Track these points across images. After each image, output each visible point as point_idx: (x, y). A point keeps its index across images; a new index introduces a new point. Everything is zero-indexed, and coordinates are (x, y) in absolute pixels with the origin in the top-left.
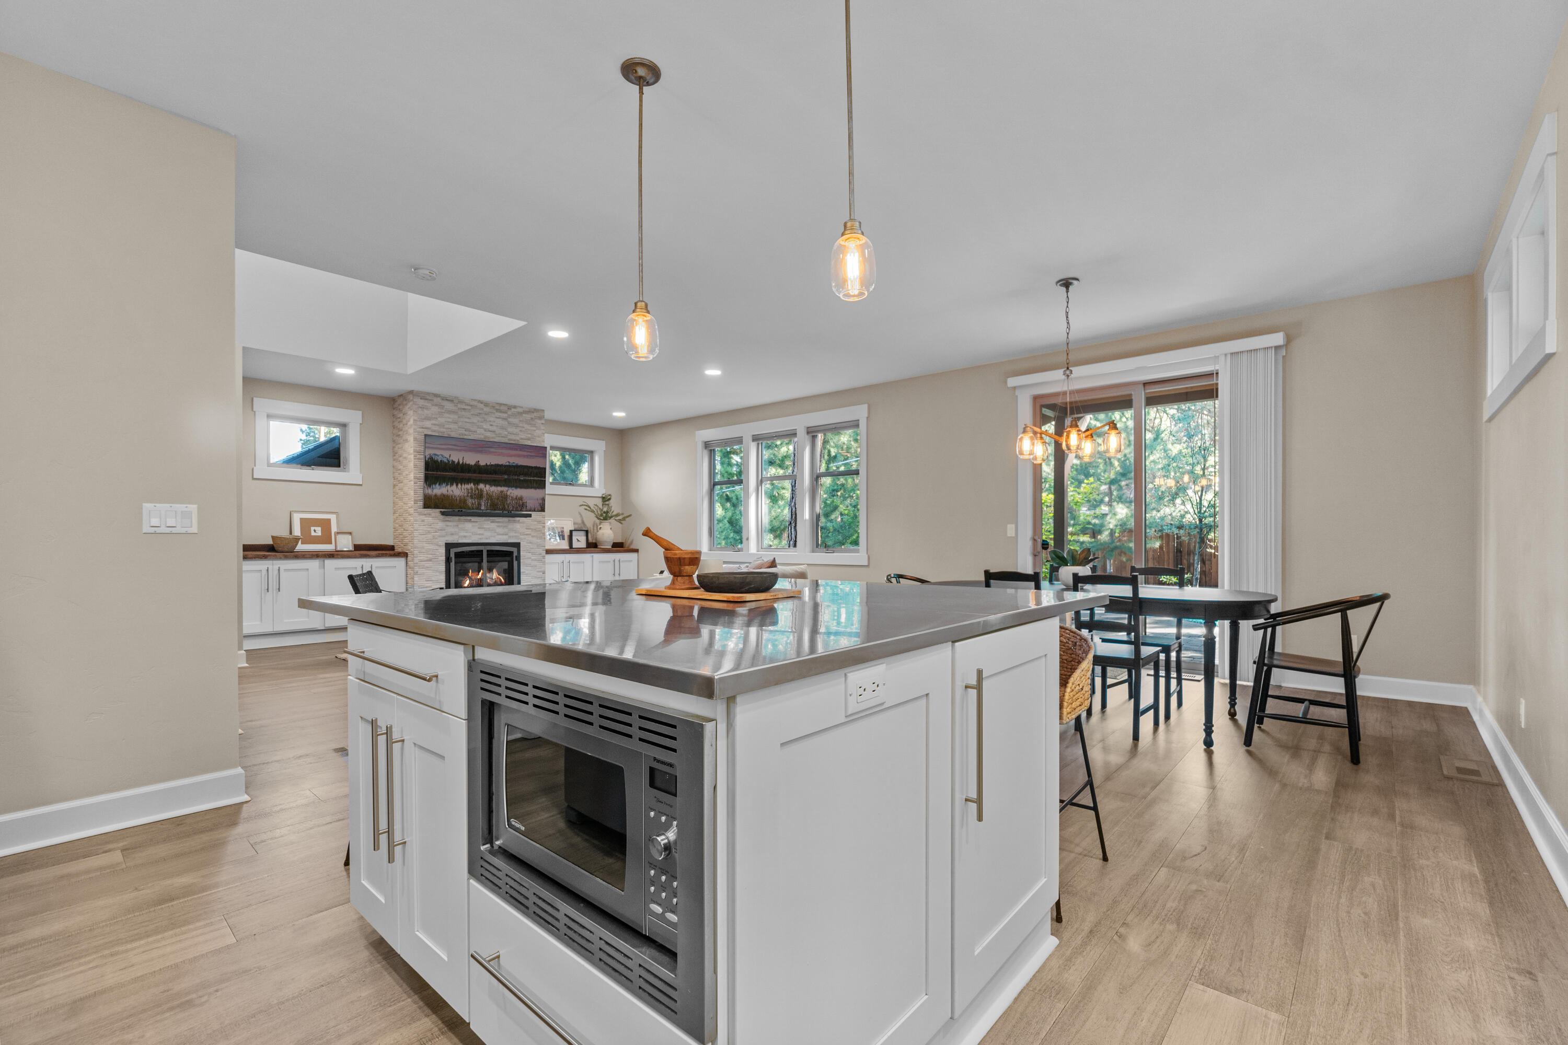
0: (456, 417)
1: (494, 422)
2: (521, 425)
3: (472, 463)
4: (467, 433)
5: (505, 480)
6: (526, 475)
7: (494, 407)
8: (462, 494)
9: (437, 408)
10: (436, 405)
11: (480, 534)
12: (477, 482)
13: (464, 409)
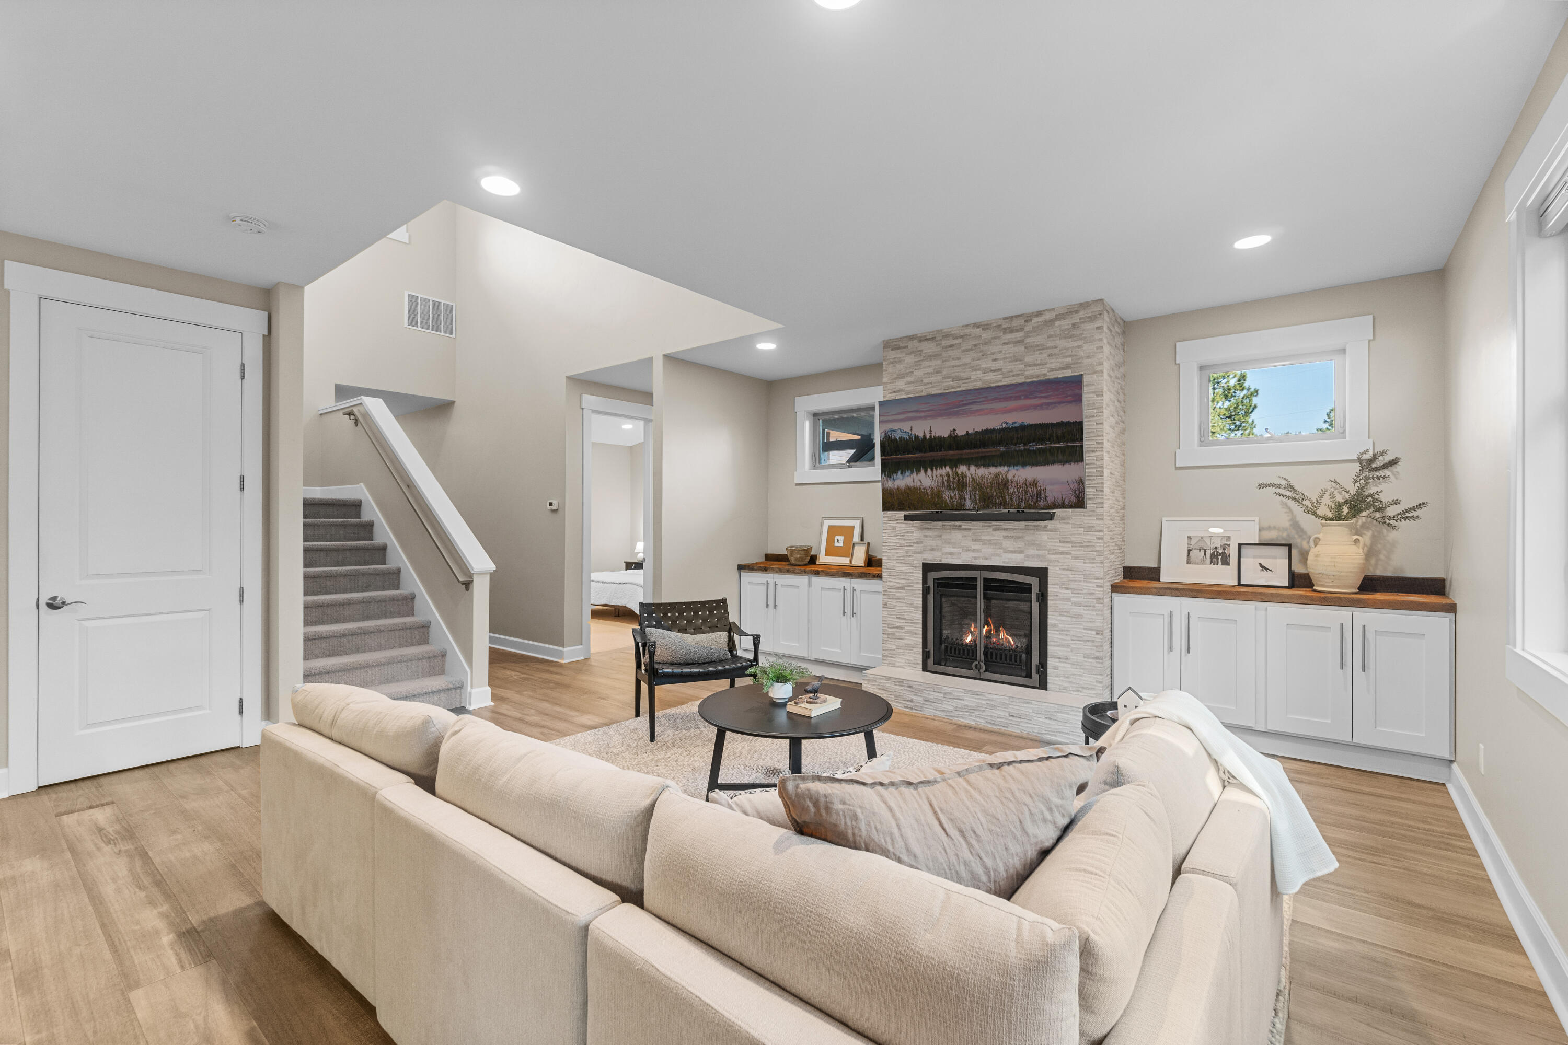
0: (939, 362)
1: (1000, 352)
2: (1050, 344)
3: (945, 434)
4: (954, 384)
5: (1002, 455)
6: (1041, 440)
7: (999, 326)
8: (934, 484)
9: (912, 356)
10: (911, 353)
11: (974, 551)
12: (954, 463)
13: (951, 346)
